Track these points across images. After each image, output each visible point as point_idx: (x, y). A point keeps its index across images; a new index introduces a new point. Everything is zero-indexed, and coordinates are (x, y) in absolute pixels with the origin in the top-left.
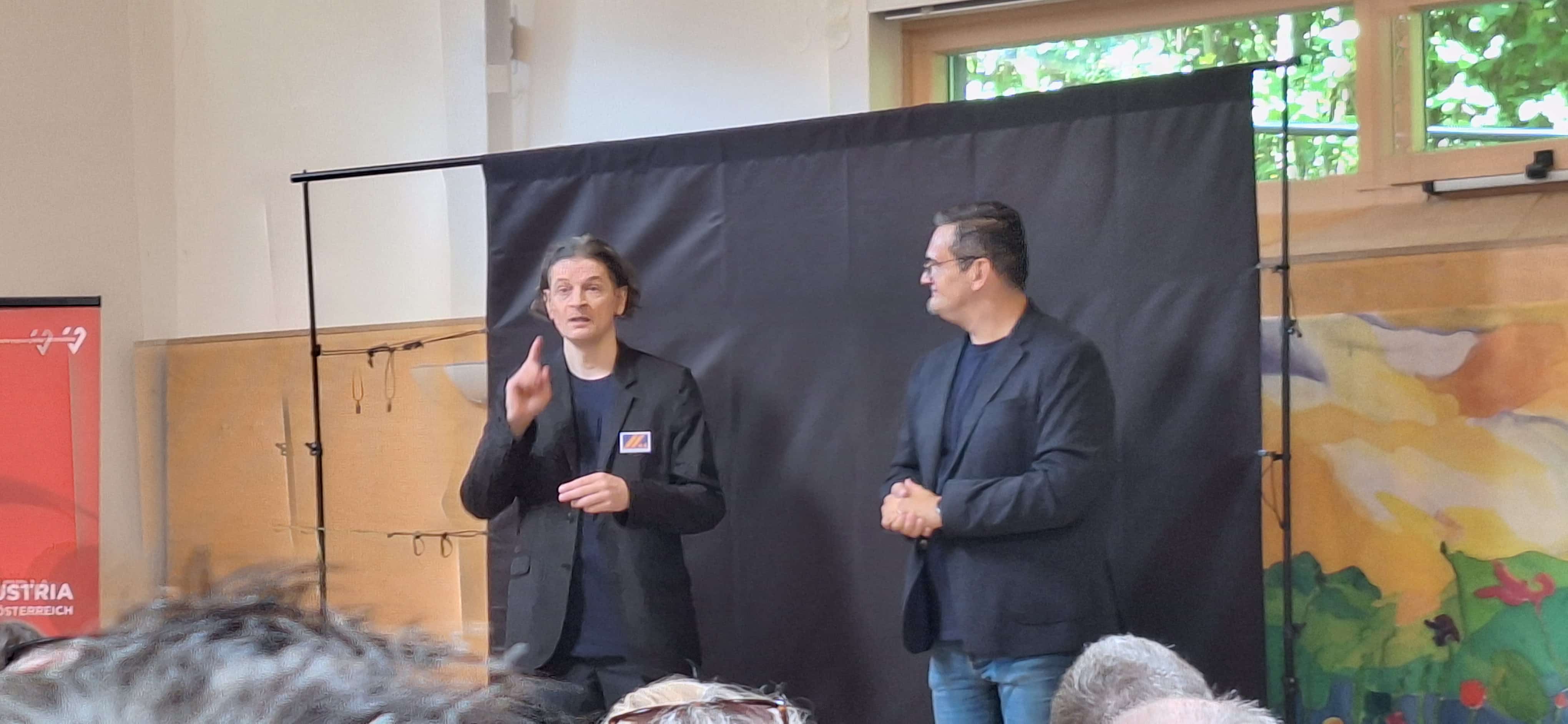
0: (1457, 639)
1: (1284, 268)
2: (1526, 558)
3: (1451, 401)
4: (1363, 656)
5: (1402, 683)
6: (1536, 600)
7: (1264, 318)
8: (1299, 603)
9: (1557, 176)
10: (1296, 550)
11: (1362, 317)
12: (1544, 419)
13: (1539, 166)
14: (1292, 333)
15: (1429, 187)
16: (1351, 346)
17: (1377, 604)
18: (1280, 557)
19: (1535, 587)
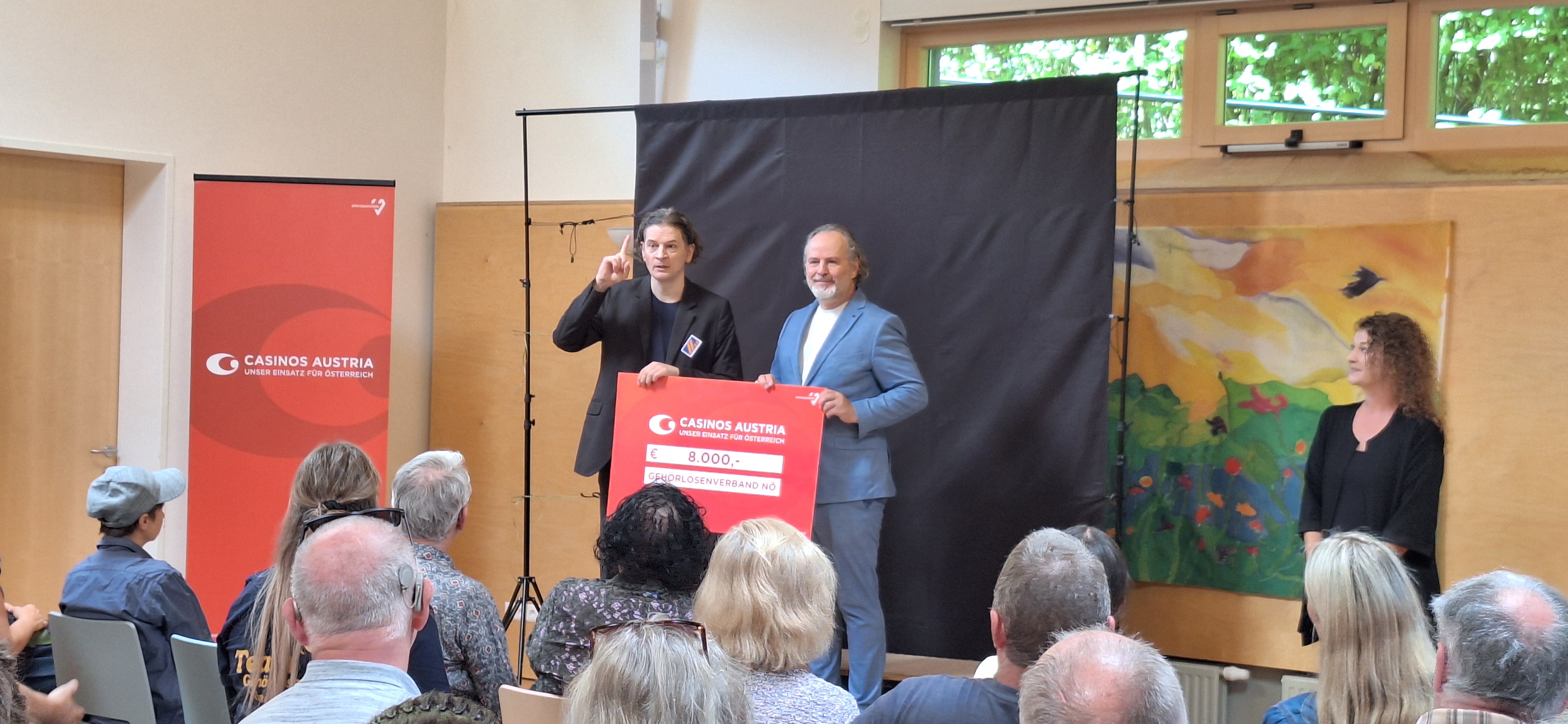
0: (1225, 431)
1: (1131, 202)
2: (1272, 385)
3: (1231, 285)
4: (1168, 439)
5: (1190, 457)
6: (1275, 410)
7: (1117, 227)
8: (1130, 405)
9: (1304, 146)
10: (1128, 373)
11: (1177, 229)
12: (1287, 300)
13: (1294, 140)
14: (1134, 243)
15: (1224, 149)
16: (1171, 247)
17: (1177, 407)
18: (1119, 376)
19: (1275, 403)
